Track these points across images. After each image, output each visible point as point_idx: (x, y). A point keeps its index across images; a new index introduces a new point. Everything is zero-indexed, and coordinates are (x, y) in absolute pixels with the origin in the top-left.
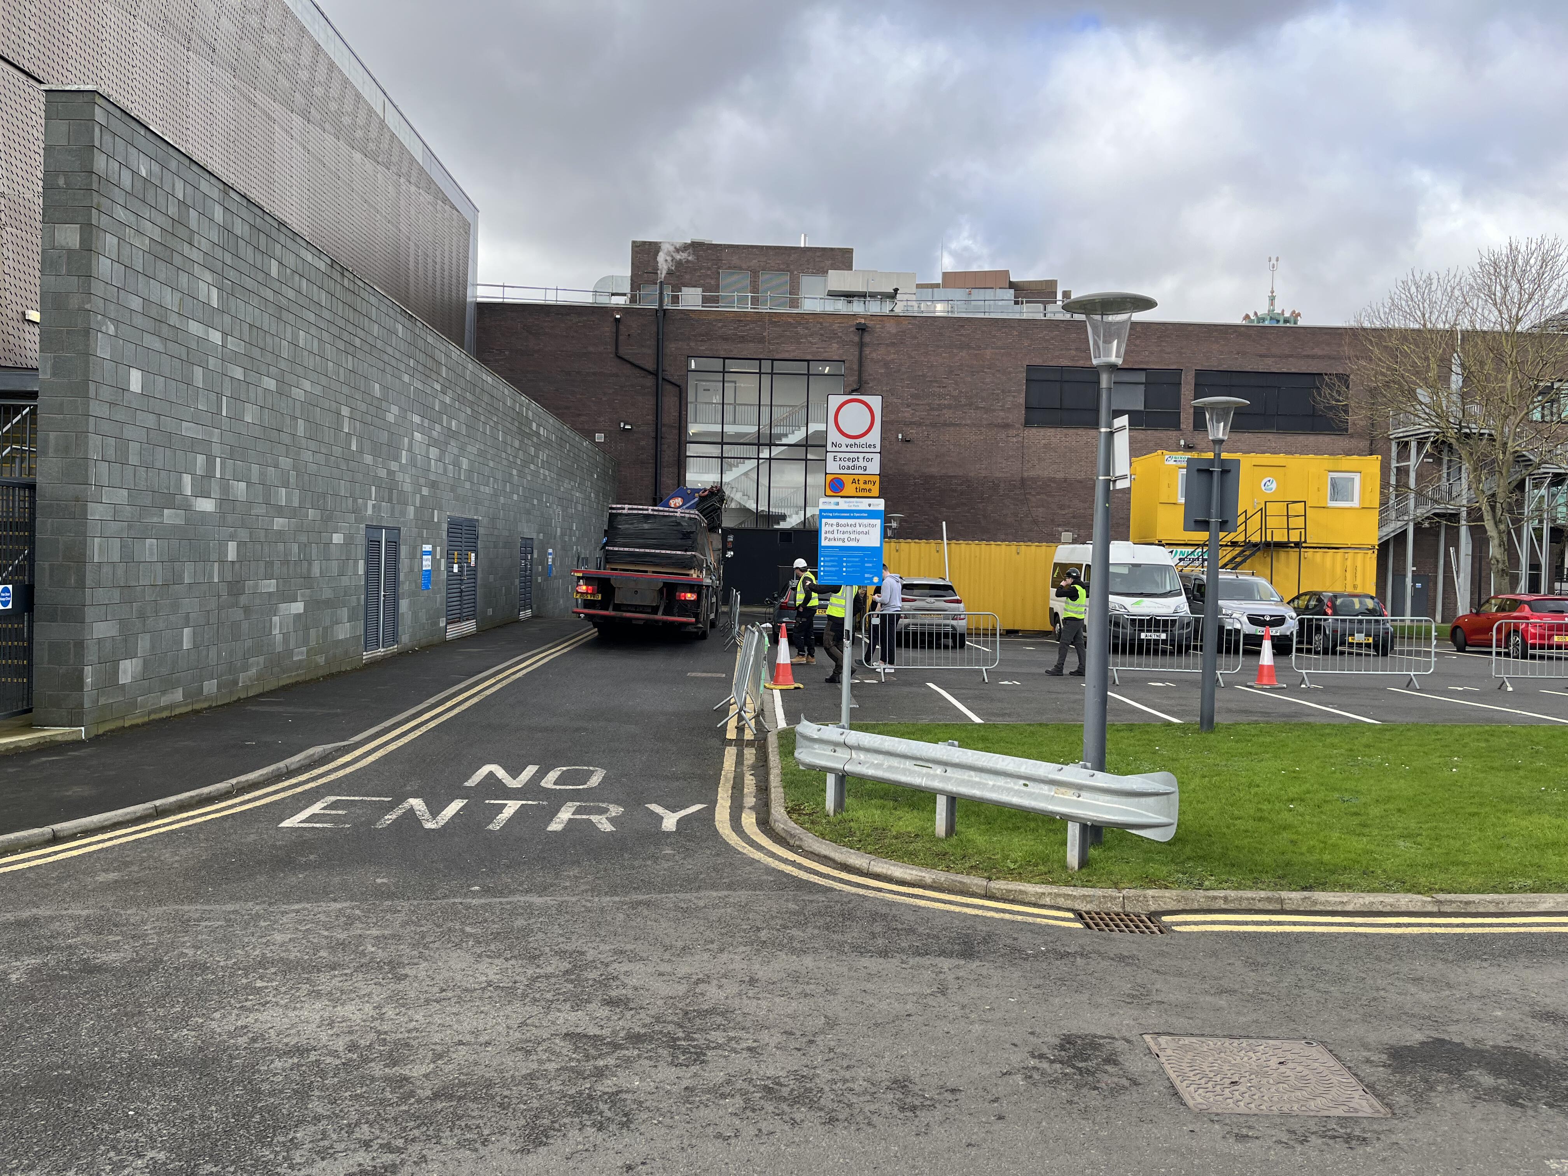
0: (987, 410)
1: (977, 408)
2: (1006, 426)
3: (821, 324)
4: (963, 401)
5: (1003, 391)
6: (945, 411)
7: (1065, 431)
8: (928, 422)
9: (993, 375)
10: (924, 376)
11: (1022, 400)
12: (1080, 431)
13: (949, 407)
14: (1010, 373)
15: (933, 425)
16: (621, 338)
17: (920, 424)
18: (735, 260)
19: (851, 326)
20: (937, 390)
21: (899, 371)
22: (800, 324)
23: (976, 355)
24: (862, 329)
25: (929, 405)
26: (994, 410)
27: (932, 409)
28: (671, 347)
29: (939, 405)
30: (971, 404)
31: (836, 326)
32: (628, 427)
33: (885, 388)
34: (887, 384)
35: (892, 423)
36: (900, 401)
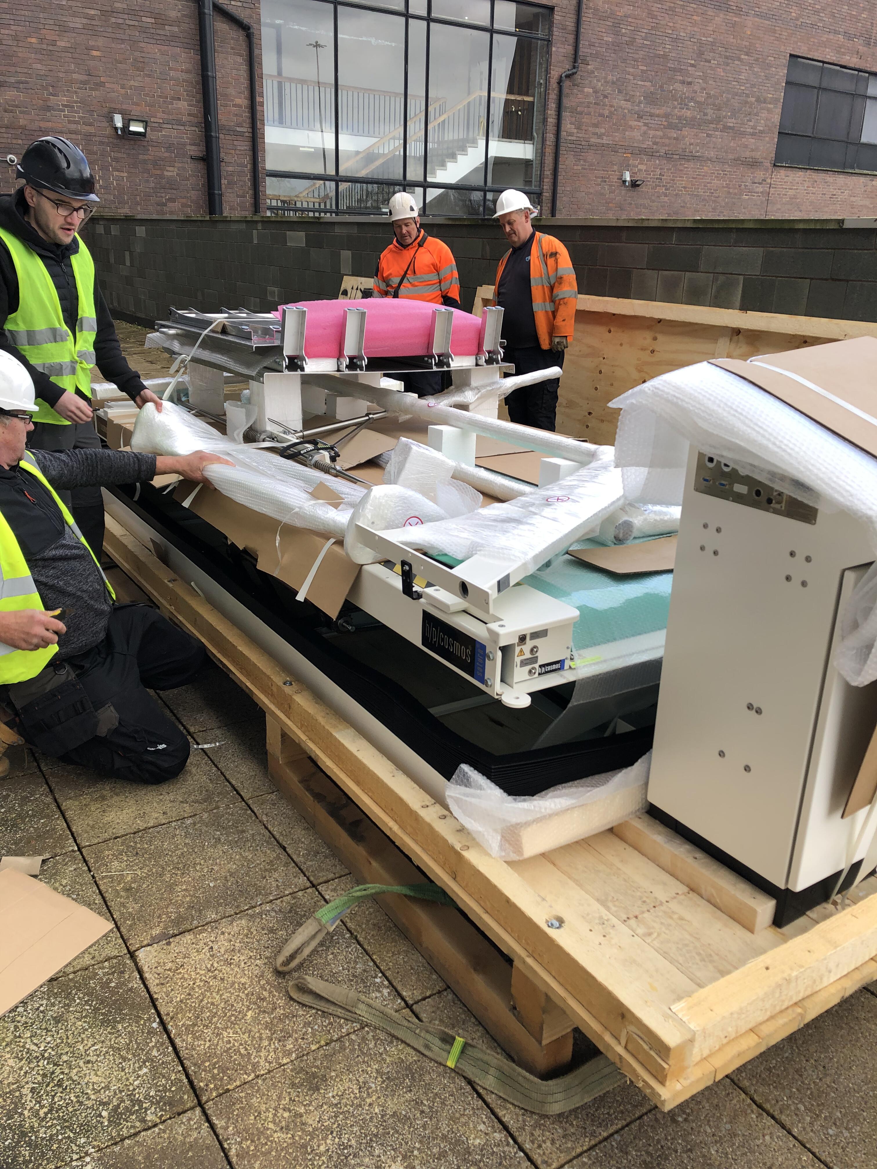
0: (737, 133)
1: (726, 128)
2: (754, 164)
4: (710, 111)
5: (758, 100)
6: (686, 131)
7: (815, 175)
8: (662, 151)
9: (751, 67)
10: (665, 56)
11: (776, 118)
12: (830, 178)
13: (692, 123)
14: (770, 66)
15: (668, 157)
17: (651, 154)
20: (678, 86)
21: (631, 42)
23: (734, 25)
25: (666, 116)
26: (743, 134)
27: (671, 126)
29: (679, 118)
30: (718, 120)
32: (136, 128)
33: (610, 77)
34: (615, 67)
35: (614, 149)
36: (628, 105)
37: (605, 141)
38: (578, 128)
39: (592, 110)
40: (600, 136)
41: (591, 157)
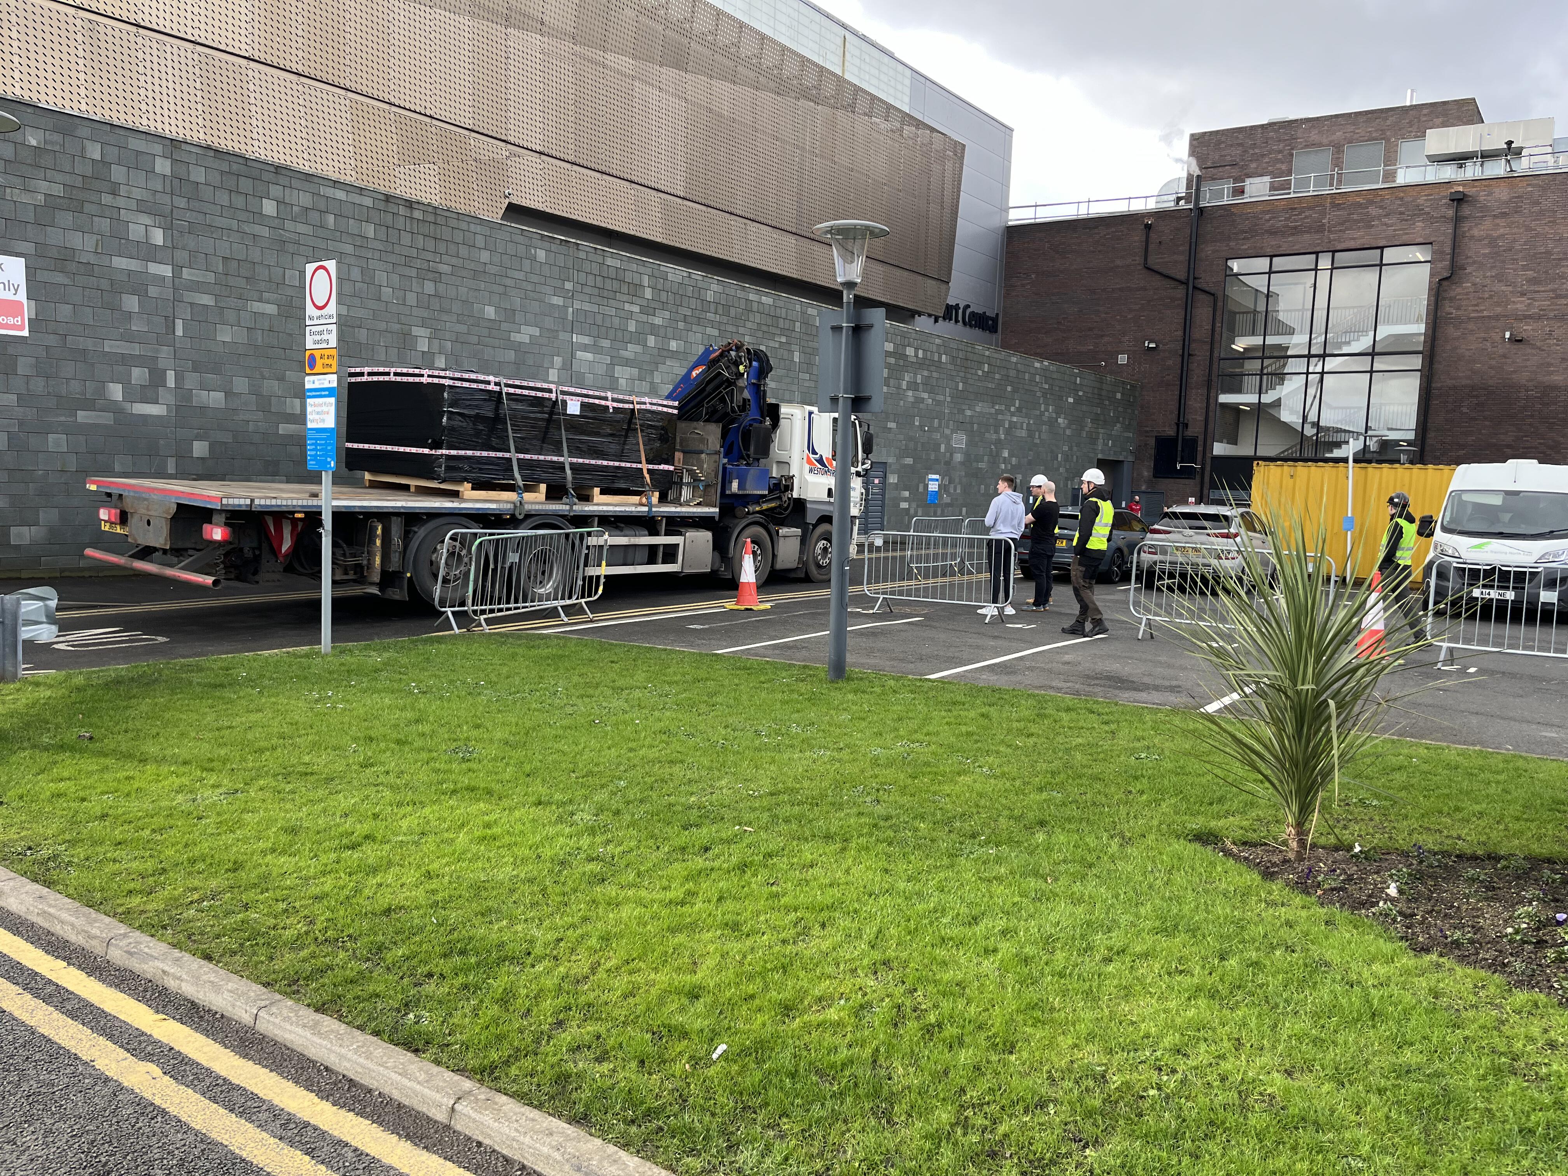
3: (1402, 199)
8: (1552, 315)
10: (1548, 253)
15: (1559, 318)
16: (1151, 247)
17: (1539, 318)
18: (1314, 136)
19: (1444, 197)
21: (1509, 249)
22: (1371, 202)
24: (1459, 200)
25: (1554, 290)
27: (1558, 297)
28: (1208, 250)
31: (1421, 201)
32: (1152, 345)
33: (1489, 274)
34: (1492, 267)
35: (1497, 318)
36: (1510, 288)
37: (1485, 313)
38: (1458, 308)
39: (1471, 296)
40: (1482, 311)
41: (1471, 326)
